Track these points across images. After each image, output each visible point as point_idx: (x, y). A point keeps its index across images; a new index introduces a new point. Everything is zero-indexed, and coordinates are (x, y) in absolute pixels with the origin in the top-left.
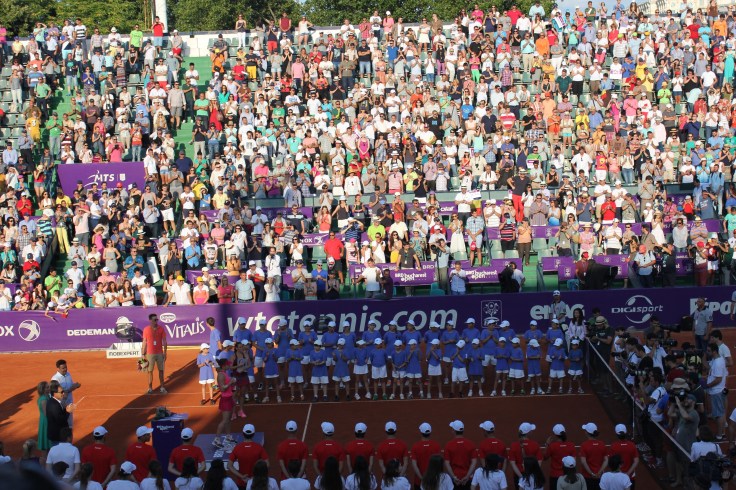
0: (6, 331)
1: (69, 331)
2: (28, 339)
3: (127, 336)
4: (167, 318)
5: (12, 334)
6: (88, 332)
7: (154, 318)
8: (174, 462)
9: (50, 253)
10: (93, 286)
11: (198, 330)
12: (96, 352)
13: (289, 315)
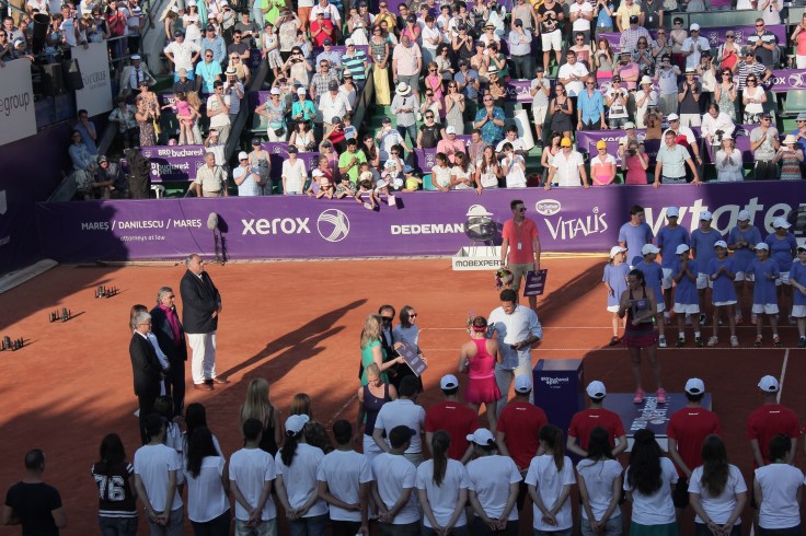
0: (298, 226)
1: (393, 227)
2: (331, 239)
3: (484, 236)
4: (546, 207)
5: (308, 231)
6: (423, 229)
7: (519, 206)
8: (577, 434)
9: (361, 104)
10: (430, 157)
11: (597, 228)
12: (435, 261)
13: (748, 203)
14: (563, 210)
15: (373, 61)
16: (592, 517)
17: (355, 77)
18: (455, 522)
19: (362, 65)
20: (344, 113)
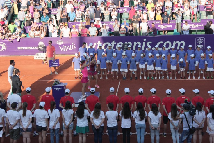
1: (18, 47)
2: (1, 50)
3: (43, 50)
6: (26, 48)
8: (62, 103)
9: (10, 14)
11: (73, 48)
12: (30, 56)
13: (112, 42)
14: (64, 43)
15: (13, 2)
16: (65, 125)
17: (8, 6)
18: (28, 127)
19: (10, 3)
20: (5, 16)
